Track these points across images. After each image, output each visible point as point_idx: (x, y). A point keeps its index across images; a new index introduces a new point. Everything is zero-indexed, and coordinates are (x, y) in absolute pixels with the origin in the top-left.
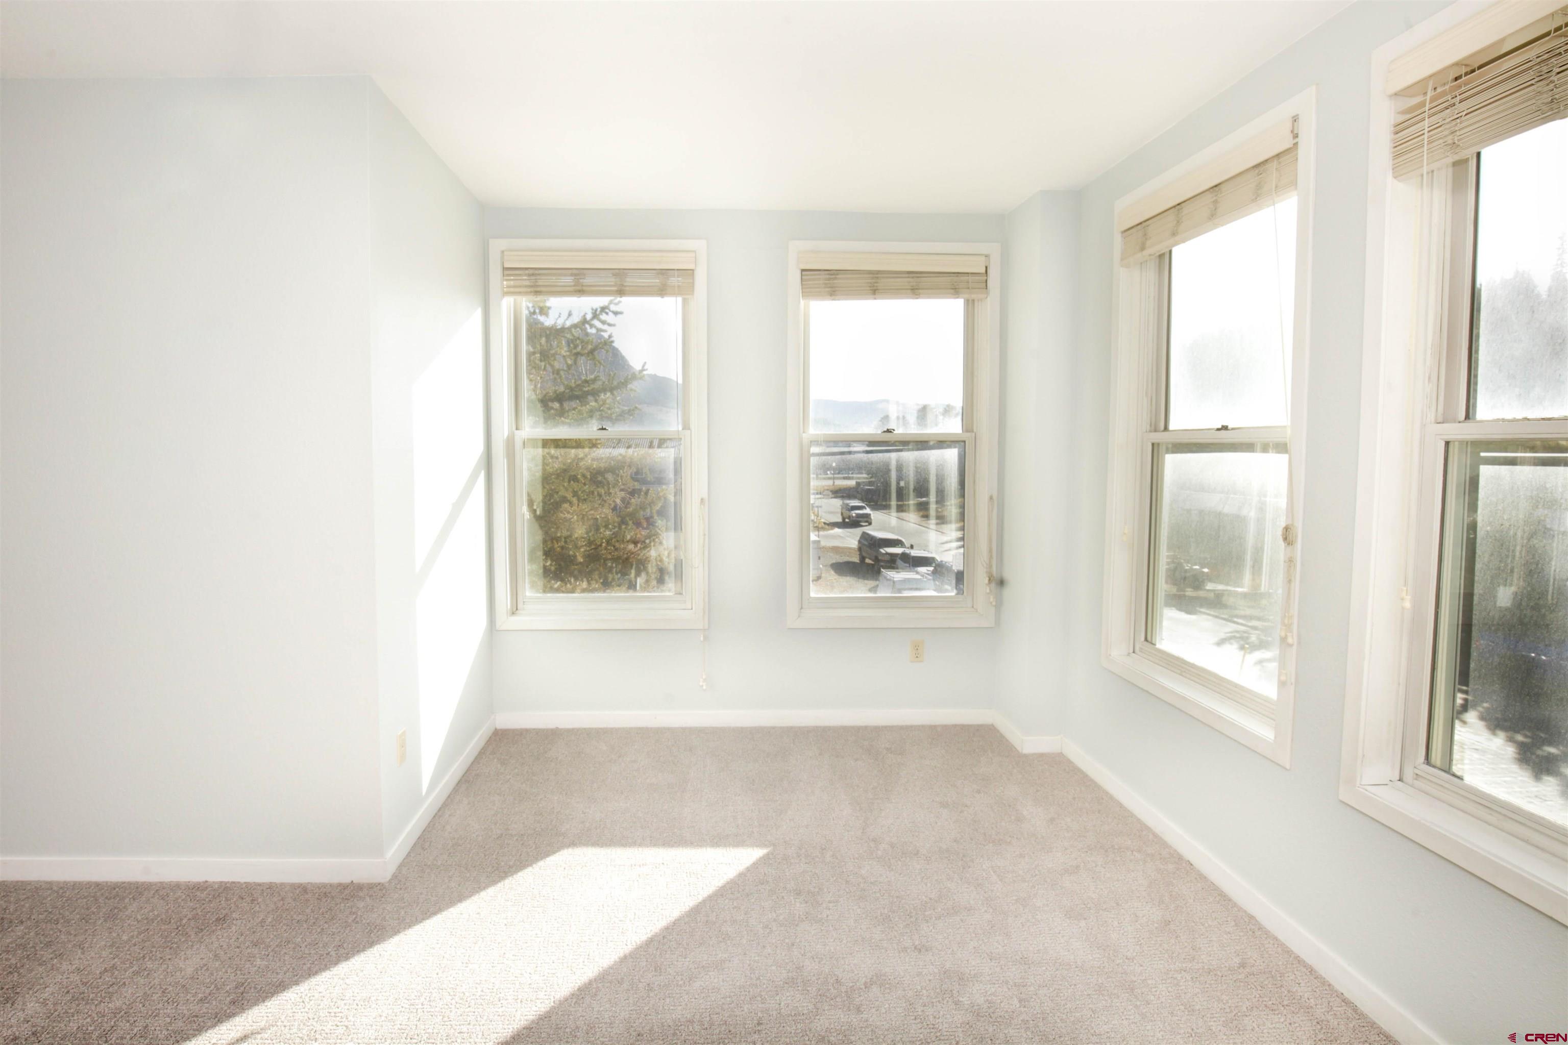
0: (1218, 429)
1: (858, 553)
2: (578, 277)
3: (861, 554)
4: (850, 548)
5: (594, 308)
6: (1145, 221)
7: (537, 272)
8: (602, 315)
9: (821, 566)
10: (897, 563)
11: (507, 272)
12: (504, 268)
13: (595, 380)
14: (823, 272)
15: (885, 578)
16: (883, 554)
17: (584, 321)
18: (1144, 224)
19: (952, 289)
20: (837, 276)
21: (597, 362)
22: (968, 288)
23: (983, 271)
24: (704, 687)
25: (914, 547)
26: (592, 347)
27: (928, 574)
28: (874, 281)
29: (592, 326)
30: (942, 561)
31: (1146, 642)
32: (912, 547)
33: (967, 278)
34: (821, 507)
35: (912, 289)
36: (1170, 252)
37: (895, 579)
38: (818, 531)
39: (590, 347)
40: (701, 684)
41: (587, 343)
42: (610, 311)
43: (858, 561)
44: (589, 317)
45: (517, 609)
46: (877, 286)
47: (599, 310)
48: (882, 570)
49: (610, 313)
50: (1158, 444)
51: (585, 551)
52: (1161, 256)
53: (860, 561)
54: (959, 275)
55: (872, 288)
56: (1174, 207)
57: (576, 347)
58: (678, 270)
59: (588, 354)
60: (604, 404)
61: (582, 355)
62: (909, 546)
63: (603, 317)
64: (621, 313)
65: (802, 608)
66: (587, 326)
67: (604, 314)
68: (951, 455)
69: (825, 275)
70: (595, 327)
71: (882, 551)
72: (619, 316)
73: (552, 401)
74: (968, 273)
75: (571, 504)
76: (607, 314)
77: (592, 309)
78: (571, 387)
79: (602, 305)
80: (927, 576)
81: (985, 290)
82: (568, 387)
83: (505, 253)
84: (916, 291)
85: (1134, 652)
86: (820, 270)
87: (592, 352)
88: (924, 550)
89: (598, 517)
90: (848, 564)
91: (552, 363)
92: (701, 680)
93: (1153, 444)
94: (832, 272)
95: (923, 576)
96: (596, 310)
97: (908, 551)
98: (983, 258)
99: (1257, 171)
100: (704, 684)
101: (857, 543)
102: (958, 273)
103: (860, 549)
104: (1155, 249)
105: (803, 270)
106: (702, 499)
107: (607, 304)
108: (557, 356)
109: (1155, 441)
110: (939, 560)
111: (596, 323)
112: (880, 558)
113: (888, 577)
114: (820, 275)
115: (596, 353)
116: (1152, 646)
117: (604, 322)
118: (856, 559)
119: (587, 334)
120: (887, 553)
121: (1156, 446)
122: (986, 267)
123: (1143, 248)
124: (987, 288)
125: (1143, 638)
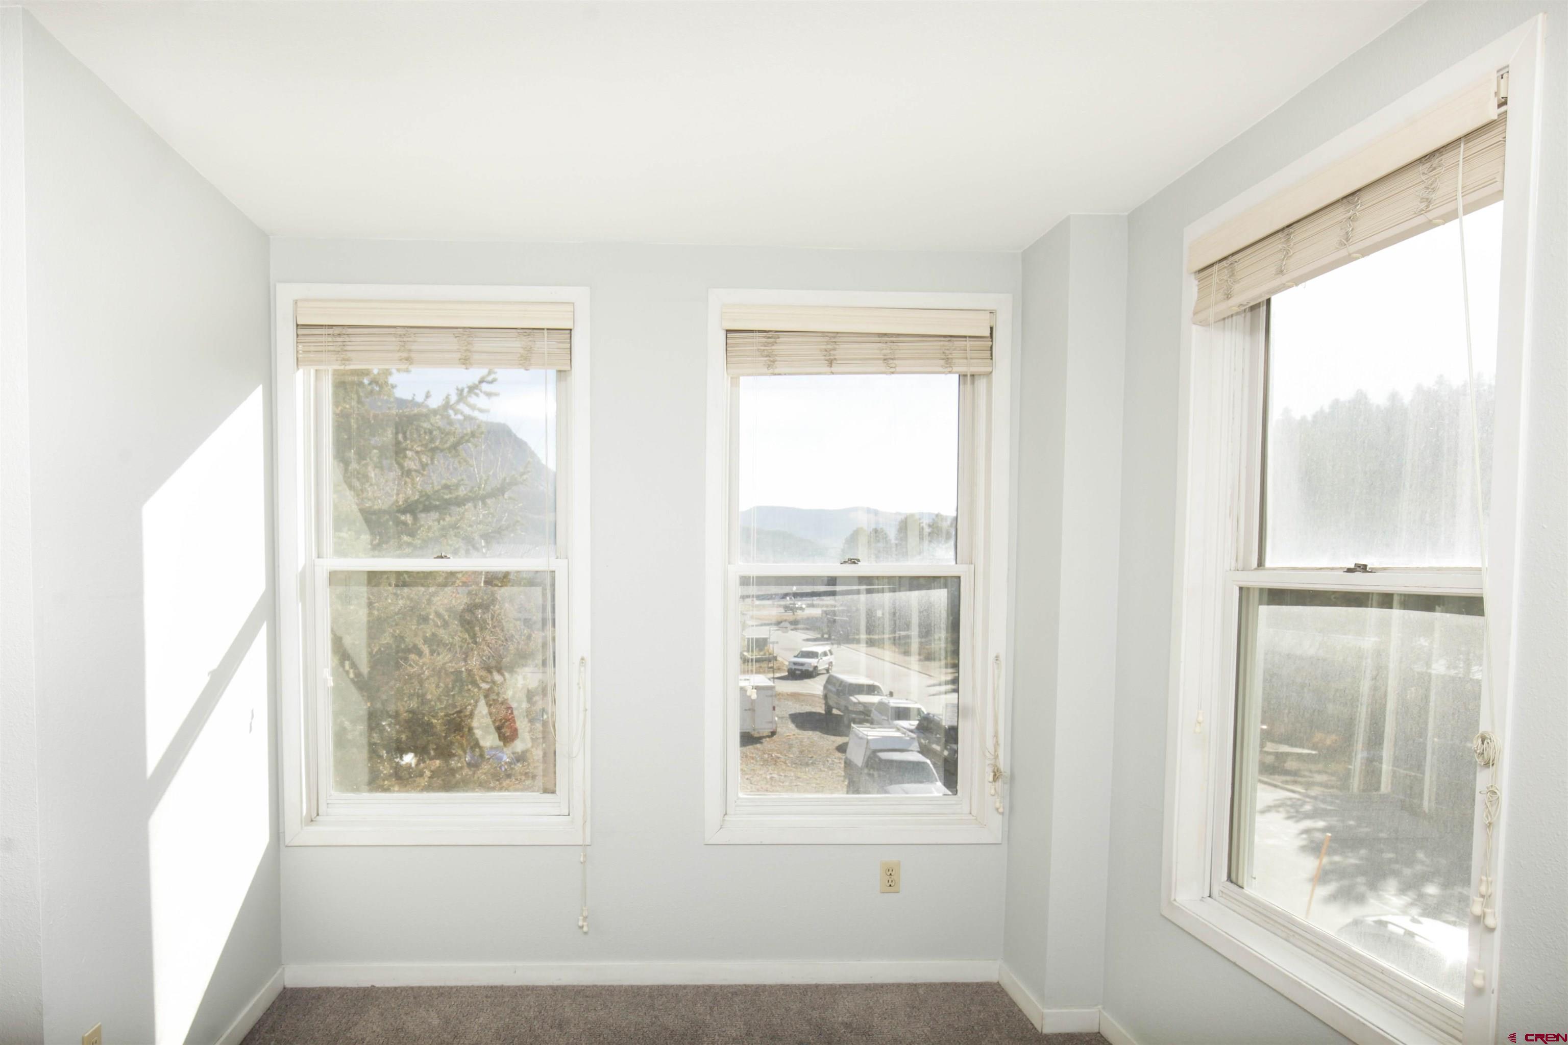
0: (1350, 570)
1: (823, 702)
2: (405, 339)
3: (827, 704)
4: (813, 695)
5: (460, 387)
6: (1233, 254)
7: (344, 331)
8: (470, 396)
9: (776, 719)
10: (872, 715)
11: (301, 332)
12: (297, 325)
13: (457, 486)
14: (758, 334)
15: (857, 735)
16: (855, 703)
17: (447, 406)
18: (1231, 259)
19: (943, 359)
20: (778, 340)
21: (462, 460)
22: (966, 358)
23: (987, 333)
24: (585, 929)
25: (894, 694)
26: (455, 439)
27: (911, 731)
28: (829, 347)
29: (457, 412)
30: (928, 714)
31: (1229, 883)
32: (891, 694)
33: (965, 343)
34: (777, 643)
35: (885, 360)
36: (1268, 301)
37: (869, 738)
38: (774, 672)
39: (452, 439)
40: (580, 923)
41: (448, 434)
42: (481, 392)
43: (823, 712)
44: (454, 398)
45: (318, 815)
46: (834, 355)
47: (466, 390)
48: (852, 725)
49: (481, 395)
50: (1248, 589)
51: (445, 716)
52: (1254, 308)
53: (825, 711)
54: (953, 339)
55: (827, 358)
56: (1283, 229)
57: (432, 440)
58: (548, 329)
59: (449, 449)
60: (461, 518)
61: (442, 451)
62: (888, 693)
63: (473, 400)
64: (496, 395)
65: (726, 814)
66: (451, 412)
67: (474, 397)
68: (939, 597)
69: (759, 337)
70: (462, 413)
71: (853, 699)
72: (494, 399)
73: (404, 512)
74: (965, 337)
75: (420, 654)
76: (477, 395)
77: (458, 389)
78: (426, 494)
79: (470, 384)
80: (910, 733)
81: (989, 361)
82: (423, 494)
83: (299, 304)
84: (891, 362)
85: (1210, 896)
86: (752, 331)
87: (455, 446)
88: (907, 699)
89: (463, 669)
90: (810, 715)
91: (402, 461)
92: (581, 918)
93: (1241, 589)
94: (770, 334)
95: (904, 733)
96: (462, 390)
97: (885, 699)
98: (988, 315)
99: (1428, 165)
100: (585, 924)
101: (822, 688)
102: (951, 336)
103: (826, 697)
104: (1246, 294)
105: (728, 331)
106: (583, 659)
107: (477, 382)
108: (408, 452)
109: (1243, 584)
110: (925, 713)
111: (461, 406)
112: (851, 708)
113: (861, 735)
114: (753, 337)
115: (460, 448)
116: (1240, 890)
117: (473, 407)
118: (821, 709)
119: (451, 423)
120: (860, 703)
121: (1244, 593)
122: (991, 328)
123: (1228, 296)
124: (992, 359)
125: (1224, 876)
